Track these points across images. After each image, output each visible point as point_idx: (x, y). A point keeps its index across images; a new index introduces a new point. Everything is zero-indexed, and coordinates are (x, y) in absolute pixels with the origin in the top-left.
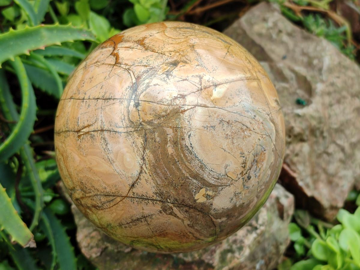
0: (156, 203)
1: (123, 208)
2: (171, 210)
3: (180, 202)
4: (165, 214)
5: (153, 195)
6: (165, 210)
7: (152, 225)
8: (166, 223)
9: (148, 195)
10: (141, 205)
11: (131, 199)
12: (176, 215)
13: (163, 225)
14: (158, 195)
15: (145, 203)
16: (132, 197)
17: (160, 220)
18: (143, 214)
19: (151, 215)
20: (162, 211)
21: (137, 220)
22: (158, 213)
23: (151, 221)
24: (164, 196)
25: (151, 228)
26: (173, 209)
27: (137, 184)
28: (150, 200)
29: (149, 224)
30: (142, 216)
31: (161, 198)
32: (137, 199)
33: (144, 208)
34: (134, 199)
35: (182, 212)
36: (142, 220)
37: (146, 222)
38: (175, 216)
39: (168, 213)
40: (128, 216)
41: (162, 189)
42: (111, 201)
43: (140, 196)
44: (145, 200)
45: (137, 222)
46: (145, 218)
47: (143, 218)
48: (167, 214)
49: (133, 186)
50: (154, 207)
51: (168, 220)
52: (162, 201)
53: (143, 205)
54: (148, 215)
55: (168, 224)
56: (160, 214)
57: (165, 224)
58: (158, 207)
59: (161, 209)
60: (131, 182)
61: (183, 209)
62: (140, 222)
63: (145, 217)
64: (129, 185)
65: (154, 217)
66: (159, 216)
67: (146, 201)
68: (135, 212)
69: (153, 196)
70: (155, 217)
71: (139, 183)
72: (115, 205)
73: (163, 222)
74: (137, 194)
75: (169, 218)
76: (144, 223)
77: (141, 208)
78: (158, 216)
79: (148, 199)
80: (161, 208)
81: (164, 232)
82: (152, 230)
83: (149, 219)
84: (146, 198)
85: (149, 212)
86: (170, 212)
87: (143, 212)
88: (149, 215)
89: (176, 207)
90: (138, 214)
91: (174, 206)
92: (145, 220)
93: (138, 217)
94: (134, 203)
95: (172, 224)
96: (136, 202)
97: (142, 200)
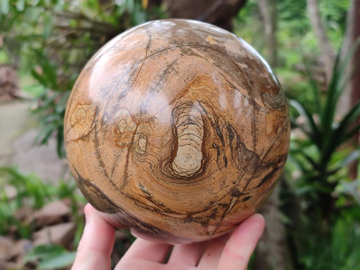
0: (174, 50)
1: (147, 69)
2: (191, 51)
3: (195, 44)
4: (187, 56)
5: (168, 44)
6: (186, 53)
7: (181, 72)
8: (192, 64)
9: (164, 47)
10: (162, 56)
11: (151, 57)
12: (197, 54)
13: (190, 68)
14: (172, 43)
15: (165, 53)
16: (151, 55)
17: (185, 63)
18: (167, 64)
19: (175, 61)
20: (183, 54)
21: (165, 73)
22: (180, 56)
23: (178, 68)
24: (178, 42)
25: (181, 75)
26: (192, 49)
27: (151, 44)
28: (168, 49)
29: (177, 72)
30: (168, 66)
31: (177, 45)
32: (156, 54)
33: (165, 57)
34: (153, 55)
35: (201, 51)
36: (170, 70)
37: (174, 71)
38: (197, 56)
39: (189, 54)
40: (155, 75)
41: (174, 39)
42: (134, 72)
43: (158, 50)
44: (163, 51)
45: (166, 75)
46: (171, 68)
47: (169, 68)
48: (189, 56)
49: (148, 47)
50: (174, 53)
51: (193, 61)
52: (179, 46)
53: (164, 55)
54: (172, 63)
55: (194, 65)
56: (182, 57)
57: (191, 66)
58: (178, 51)
59: (181, 53)
60: (145, 46)
61: (201, 49)
62: (168, 74)
63: (170, 66)
64: (144, 49)
65: (178, 62)
66: (183, 59)
67: (165, 52)
68: (160, 66)
69: (169, 46)
70: (180, 61)
71: (152, 44)
72: (139, 73)
73: (189, 64)
74: (154, 50)
75: (193, 59)
76: (172, 74)
77: (163, 59)
78: (181, 60)
79: (166, 49)
80: (181, 51)
81: (195, 77)
82: (184, 79)
83: (175, 66)
84: (163, 49)
85: (171, 59)
86: (190, 52)
87: (166, 62)
88: (174, 62)
89: (193, 48)
90: (164, 66)
91: (191, 48)
92: (172, 69)
93: (164, 69)
94: (155, 58)
95: (198, 64)
96: (157, 57)
97: (161, 53)
